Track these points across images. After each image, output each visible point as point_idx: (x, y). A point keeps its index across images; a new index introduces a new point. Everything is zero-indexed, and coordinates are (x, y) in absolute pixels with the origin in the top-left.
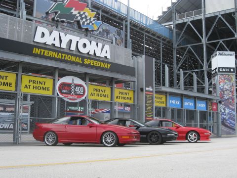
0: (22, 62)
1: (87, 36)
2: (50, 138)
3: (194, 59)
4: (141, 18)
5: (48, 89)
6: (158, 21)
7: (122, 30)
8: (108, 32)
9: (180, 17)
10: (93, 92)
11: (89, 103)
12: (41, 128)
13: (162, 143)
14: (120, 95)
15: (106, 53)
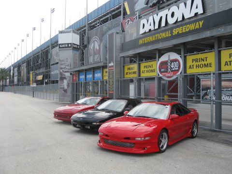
5: (154, 71)
10: (192, 64)
15: (197, 8)
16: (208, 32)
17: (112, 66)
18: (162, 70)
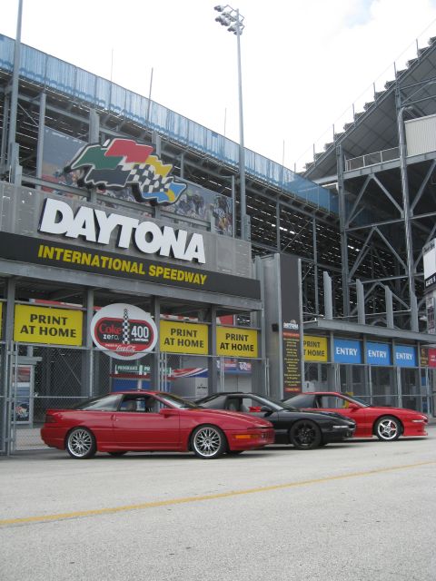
0: (14, 276)
1: (153, 215)
2: (79, 442)
3: (386, 252)
4: (268, 170)
5: (72, 333)
6: (305, 173)
7: (230, 195)
8: (198, 202)
9: (354, 166)
10: (170, 336)
11: (162, 360)
12: (58, 419)
13: (321, 445)
14: (229, 341)
15: (196, 251)
18: (106, 337)
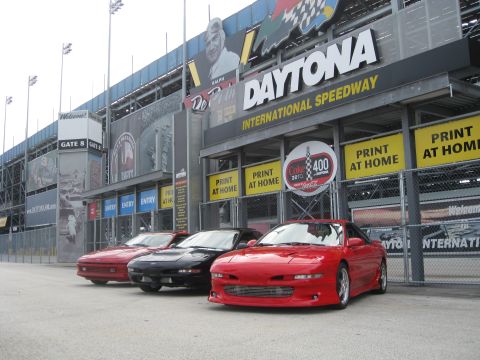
10: (356, 161)
15: (363, 52)
16: (391, 95)
17: (185, 178)
18: (294, 178)
